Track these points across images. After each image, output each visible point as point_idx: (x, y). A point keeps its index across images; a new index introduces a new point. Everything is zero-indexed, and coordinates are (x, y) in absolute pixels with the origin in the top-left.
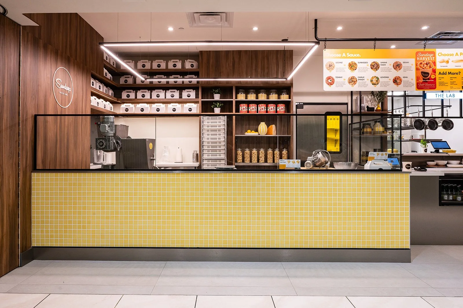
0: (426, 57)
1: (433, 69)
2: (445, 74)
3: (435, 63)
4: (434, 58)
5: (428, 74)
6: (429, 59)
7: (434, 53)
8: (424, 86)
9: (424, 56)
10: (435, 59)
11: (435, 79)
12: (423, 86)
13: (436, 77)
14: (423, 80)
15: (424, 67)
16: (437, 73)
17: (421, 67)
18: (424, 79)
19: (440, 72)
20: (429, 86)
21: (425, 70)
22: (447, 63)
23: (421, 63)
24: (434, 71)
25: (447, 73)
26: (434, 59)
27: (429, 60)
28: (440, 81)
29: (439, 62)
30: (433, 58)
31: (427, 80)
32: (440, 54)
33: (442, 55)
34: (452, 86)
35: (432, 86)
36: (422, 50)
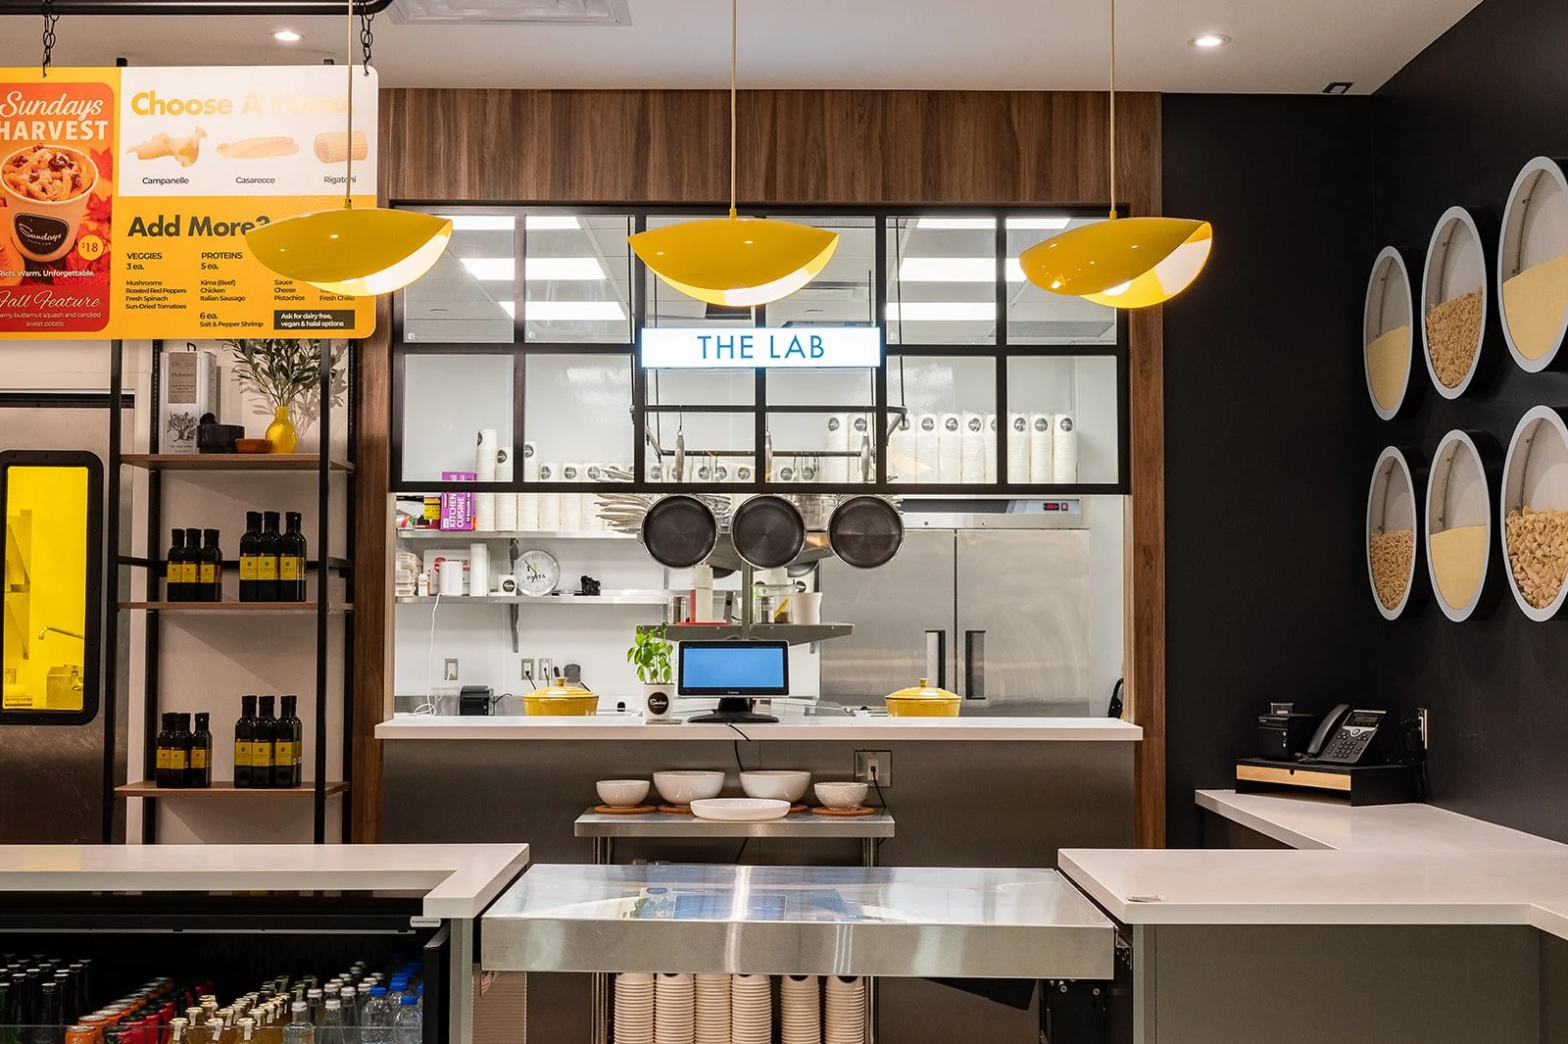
0: (55, 119)
1: (92, 196)
2: (172, 230)
3: (106, 161)
4: (102, 124)
5: (61, 228)
6: (69, 130)
7: (106, 95)
8: (32, 308)
9: (38, 117)
10: (110, 131)
11: (102, 264)
12: (20, 310)
13: (114, 248)
14: (27, 269)
15: (35, 187)
16: (121, 222)
17: (16, 185)
18: (30, 265)
19: (138, 220)
20: (64, 310)
21: (43, 208)
22: (186, 159)
23: (19, 162)
24: (101, 212)
25: (185, 226)
26: (101, 136)
27: (69, 137)
28: (135, 275)
29: (135, 154)
30: (95, 129)
31: (55, 273)
32: (144, 104)
33: (158, 107)
34: (209, 307)
35: (84, 309)
36: (32, 75)
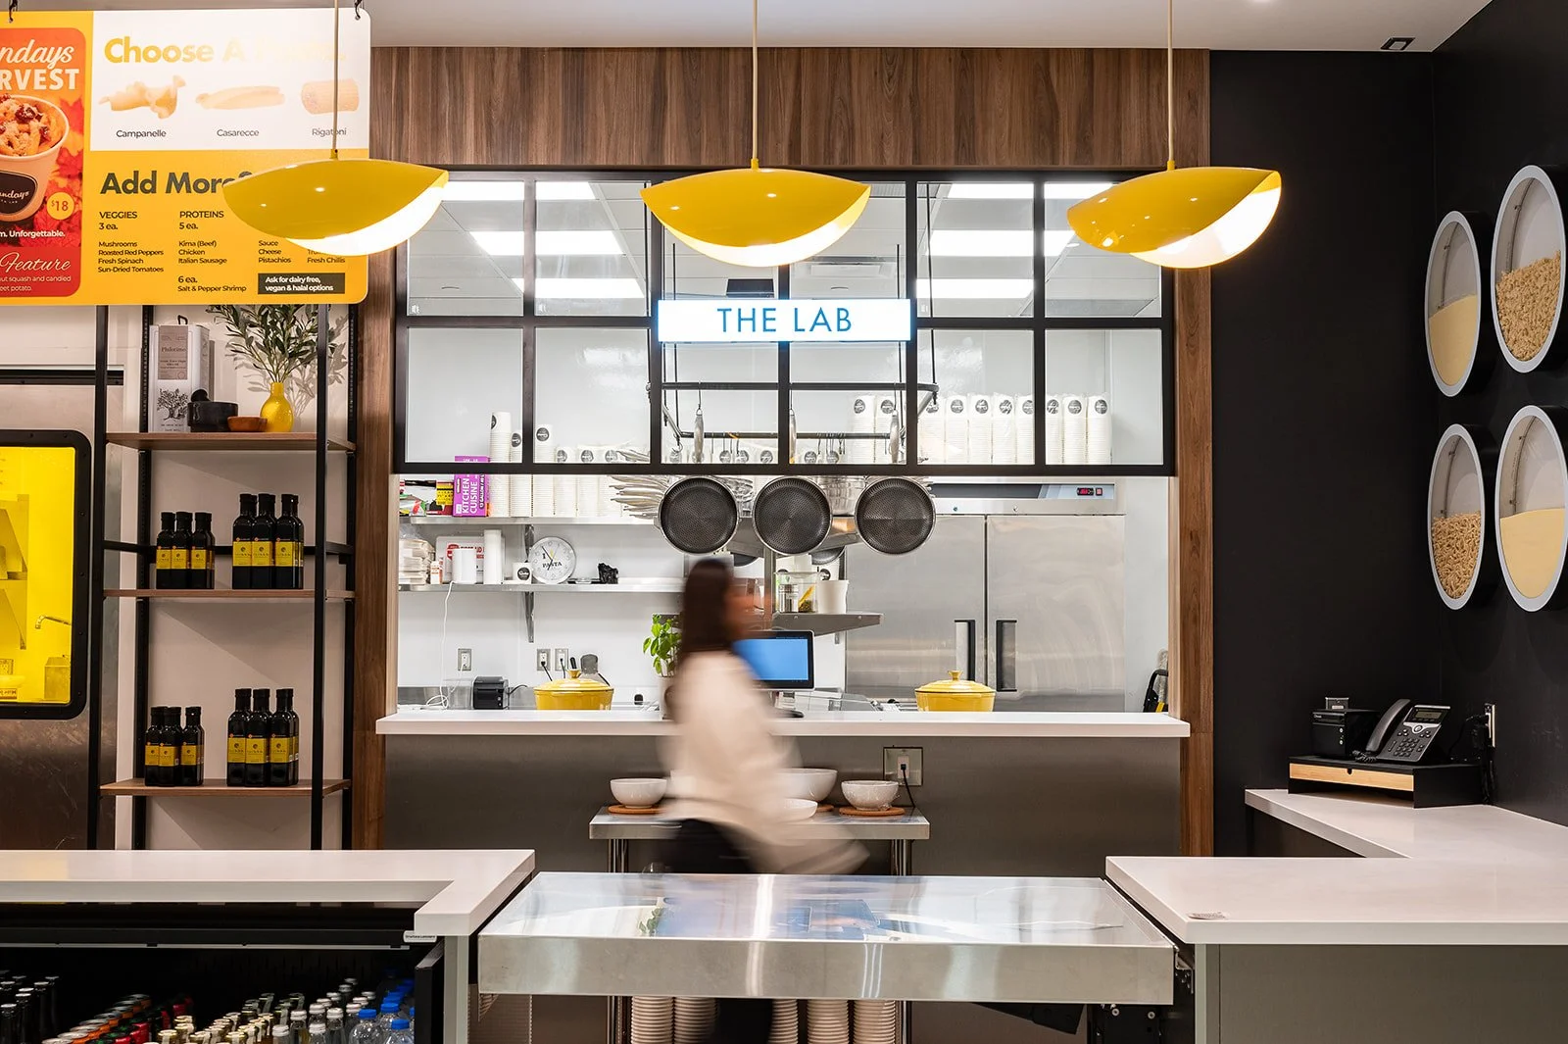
0: (23, 67)
1: (62, 150)
2: (148, 186)
3: (77, 112)
4: (73, 72)
6: (38, 79)
7: (77, 41)
10: (81, 80)
11: (73, 224)
13: (85, 207)
16: (93, 179)
19: (111, 176)
20: (31, 273)
21: (9, 164)
22: (164, 111)
24: (71, 168)
25: (162, 182)
26: (72, 86)
27: (37, 86)
28: (108, 236)
29: (108, 105)
30: (65, 77)
31: (22, 233)
32: (118, 51)
33: (132, 54)
34: (188, 270)
35: (53, 272)
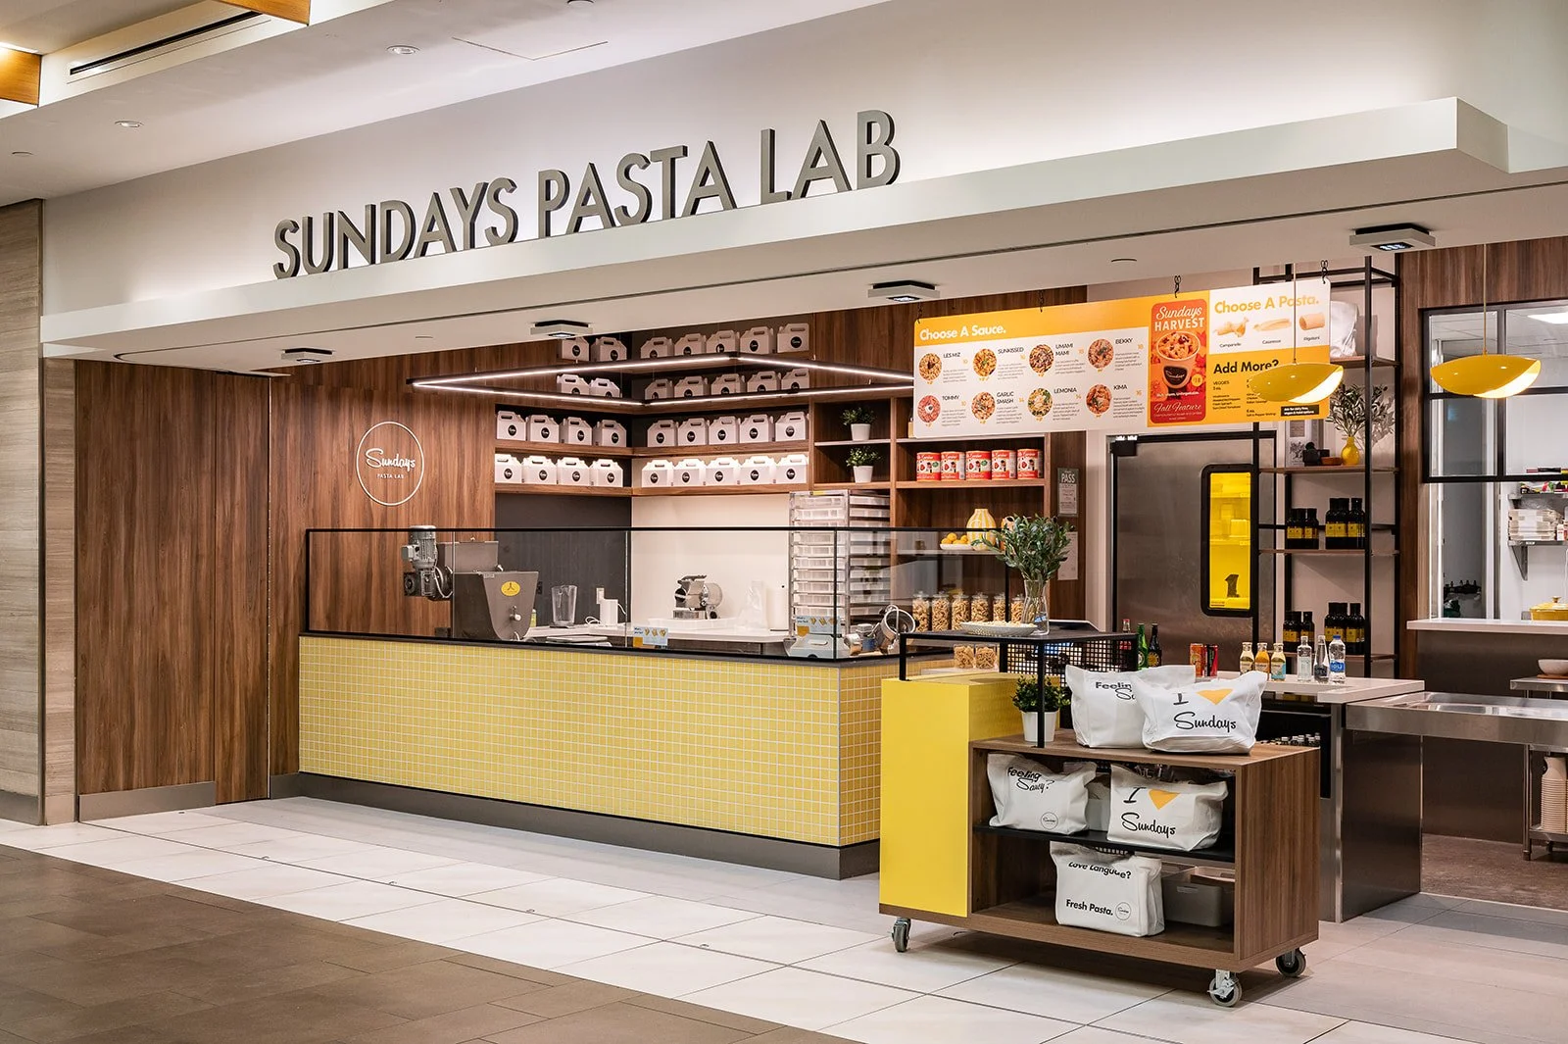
0: (1181, 318)
1: (1197, 355)
2: (1233, 369)
3: (1203, 337)
4: (1201, 319)
5: (1183, 371)
6: (1187, 324)
7: (1202, 305)
8: (1172, 411)
9: (1173, 318)
10: (1206, 323)
11: (1202, 389)
12: (1166, 413)
13: (1207, 380)
14: (1170, 392)
15: (1173, 353)
16: (1210, 367)
17: (1164, 353)
18: (1171, 390)
19: (1218, 365)
20: (1186, 411)
21: (1176, 363)
22: (1240, 334)
23: (1165, 341)
24: (1201, 363)
25: (1239, 367)
26: (1201, 326)
27: (1187, 327)
28: (1218, 393)
29: (1216, 333)
30: (1198, 322)
31: (1182, 394)
32: (1220, 308)
33: (1226, 309)
34: (1251, 407)
35: (1194, 410)
36: (1170, 298)
